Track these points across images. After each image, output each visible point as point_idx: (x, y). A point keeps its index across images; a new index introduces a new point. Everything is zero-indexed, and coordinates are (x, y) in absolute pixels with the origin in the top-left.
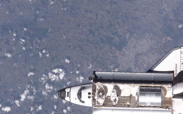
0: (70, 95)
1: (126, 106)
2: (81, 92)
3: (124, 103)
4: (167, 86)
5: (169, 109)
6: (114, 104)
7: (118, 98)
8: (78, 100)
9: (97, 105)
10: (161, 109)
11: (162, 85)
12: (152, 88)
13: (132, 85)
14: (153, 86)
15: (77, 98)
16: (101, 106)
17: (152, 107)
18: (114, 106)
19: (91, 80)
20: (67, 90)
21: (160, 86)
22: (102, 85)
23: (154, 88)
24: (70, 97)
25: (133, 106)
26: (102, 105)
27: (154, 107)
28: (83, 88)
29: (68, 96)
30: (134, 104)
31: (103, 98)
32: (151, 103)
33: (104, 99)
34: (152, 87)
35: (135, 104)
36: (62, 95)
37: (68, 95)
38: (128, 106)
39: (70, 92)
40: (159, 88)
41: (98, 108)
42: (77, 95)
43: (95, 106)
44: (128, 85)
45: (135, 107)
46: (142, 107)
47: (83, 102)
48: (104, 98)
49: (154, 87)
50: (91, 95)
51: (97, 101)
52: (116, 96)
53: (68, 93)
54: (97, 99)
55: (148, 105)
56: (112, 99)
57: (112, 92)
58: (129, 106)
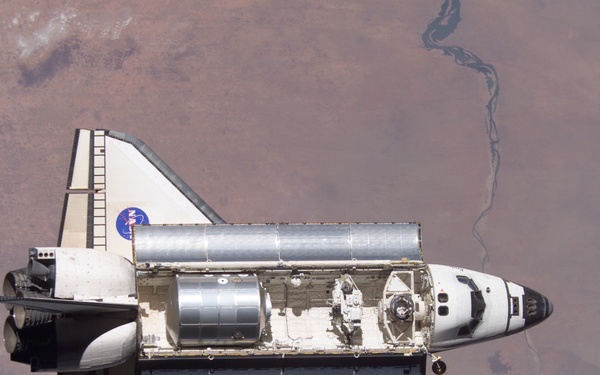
0: (509, 305)
1: (305, 273)
2: (472, 316)
3: (310, 286)
4: (156, 350)
5: (148, 265)
6: (348, 279)
7: (336, 301)
8: (482, 287)
9: (411, 273)
10: (175, 265)
11: (177, 355)
12: (213, 342)
13: (284, 351)
14: (209, 349)
15: (484, 294)
16: (396, 268)
17: (208, 273)
18: (347, 270)
19: (439, 361)
20: (518, 320)
21: (185, 352)
22: (395, 346)
23: (206, 342)
24: (509, 296)
25: (277, 274)
26: (393, 273)
27: (200, 272)
28: (465, 330)
29: (516, 300)
30: (273, 281)
31: (388, 296)
32: (214, 285)
33: (385, 293)
34: (213, 347)
35: (268, 282)
36: (537, 304)
37: (516, 306)
38: (299, 273)
39: (510, 316)
40: (185, 342)
41: (405, 260)
42: (484, 305)
43: (416, 266)
44: (299, 351)
45: (272, 268)
46: (245, 271)
47: (462, 279)
48: (385, 297)
49: (205, 347)
50: (438, 304)
51: (409, 285)
52: (344, 309)
53: (516, 312)
54: (412, 292)
55: (223, 280)
56: (357, 295)
57: (359, 321)
58: (295, 271)
